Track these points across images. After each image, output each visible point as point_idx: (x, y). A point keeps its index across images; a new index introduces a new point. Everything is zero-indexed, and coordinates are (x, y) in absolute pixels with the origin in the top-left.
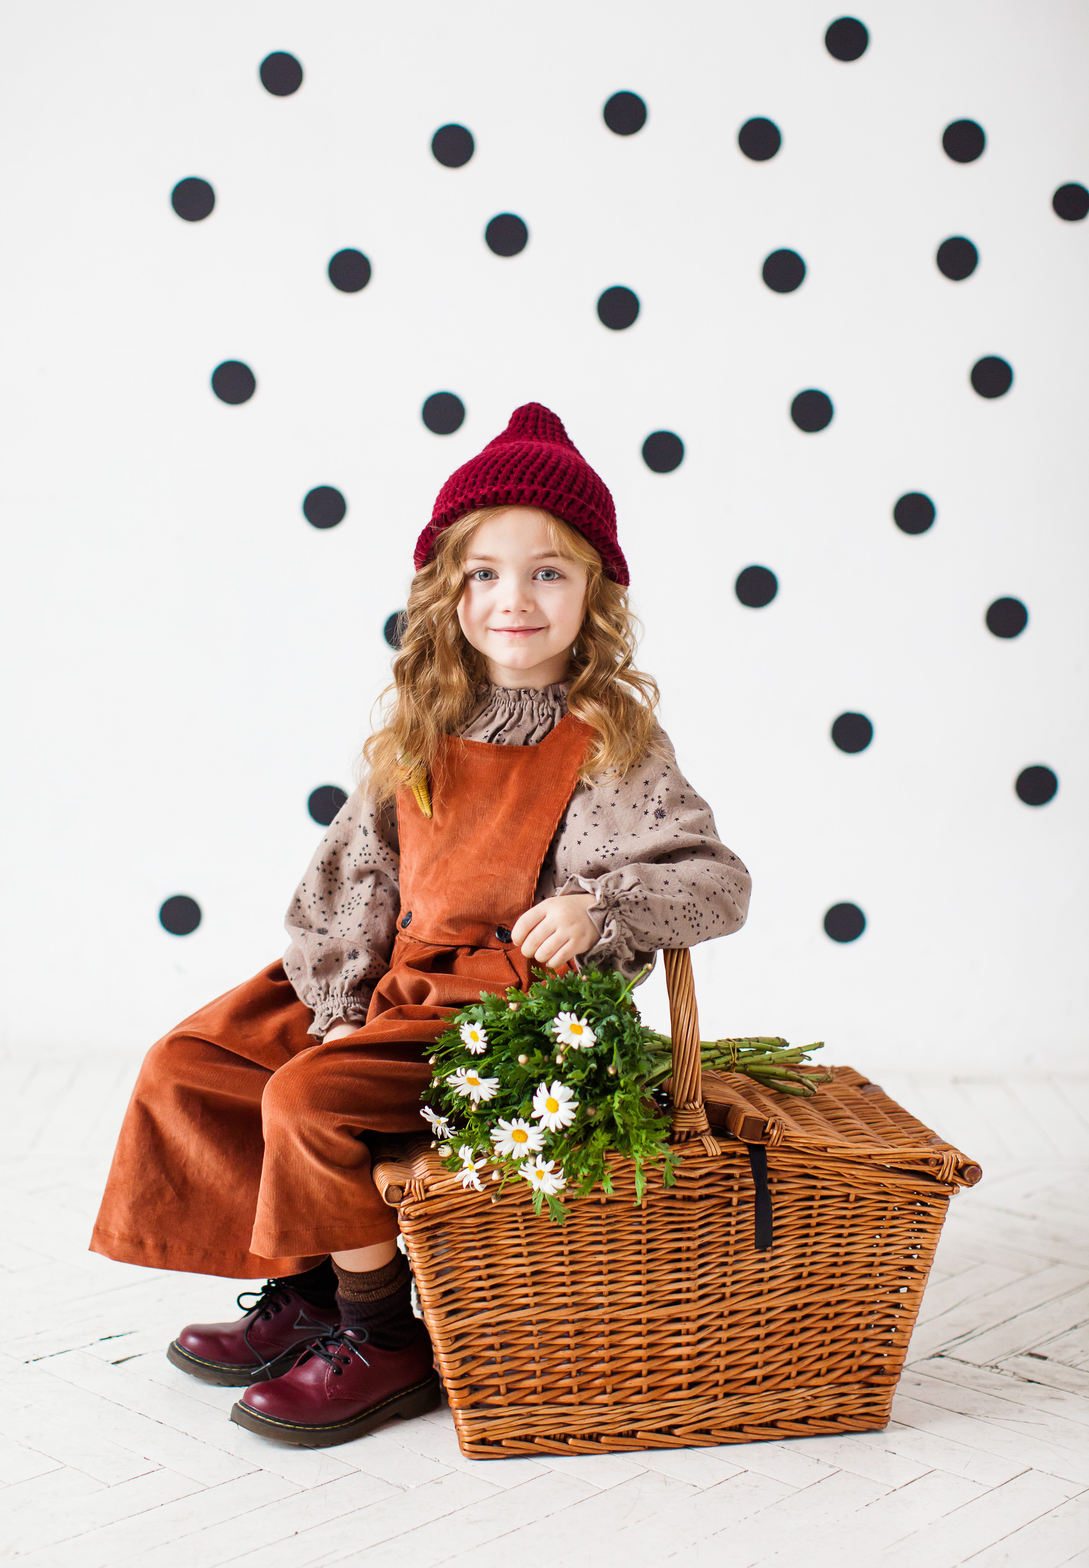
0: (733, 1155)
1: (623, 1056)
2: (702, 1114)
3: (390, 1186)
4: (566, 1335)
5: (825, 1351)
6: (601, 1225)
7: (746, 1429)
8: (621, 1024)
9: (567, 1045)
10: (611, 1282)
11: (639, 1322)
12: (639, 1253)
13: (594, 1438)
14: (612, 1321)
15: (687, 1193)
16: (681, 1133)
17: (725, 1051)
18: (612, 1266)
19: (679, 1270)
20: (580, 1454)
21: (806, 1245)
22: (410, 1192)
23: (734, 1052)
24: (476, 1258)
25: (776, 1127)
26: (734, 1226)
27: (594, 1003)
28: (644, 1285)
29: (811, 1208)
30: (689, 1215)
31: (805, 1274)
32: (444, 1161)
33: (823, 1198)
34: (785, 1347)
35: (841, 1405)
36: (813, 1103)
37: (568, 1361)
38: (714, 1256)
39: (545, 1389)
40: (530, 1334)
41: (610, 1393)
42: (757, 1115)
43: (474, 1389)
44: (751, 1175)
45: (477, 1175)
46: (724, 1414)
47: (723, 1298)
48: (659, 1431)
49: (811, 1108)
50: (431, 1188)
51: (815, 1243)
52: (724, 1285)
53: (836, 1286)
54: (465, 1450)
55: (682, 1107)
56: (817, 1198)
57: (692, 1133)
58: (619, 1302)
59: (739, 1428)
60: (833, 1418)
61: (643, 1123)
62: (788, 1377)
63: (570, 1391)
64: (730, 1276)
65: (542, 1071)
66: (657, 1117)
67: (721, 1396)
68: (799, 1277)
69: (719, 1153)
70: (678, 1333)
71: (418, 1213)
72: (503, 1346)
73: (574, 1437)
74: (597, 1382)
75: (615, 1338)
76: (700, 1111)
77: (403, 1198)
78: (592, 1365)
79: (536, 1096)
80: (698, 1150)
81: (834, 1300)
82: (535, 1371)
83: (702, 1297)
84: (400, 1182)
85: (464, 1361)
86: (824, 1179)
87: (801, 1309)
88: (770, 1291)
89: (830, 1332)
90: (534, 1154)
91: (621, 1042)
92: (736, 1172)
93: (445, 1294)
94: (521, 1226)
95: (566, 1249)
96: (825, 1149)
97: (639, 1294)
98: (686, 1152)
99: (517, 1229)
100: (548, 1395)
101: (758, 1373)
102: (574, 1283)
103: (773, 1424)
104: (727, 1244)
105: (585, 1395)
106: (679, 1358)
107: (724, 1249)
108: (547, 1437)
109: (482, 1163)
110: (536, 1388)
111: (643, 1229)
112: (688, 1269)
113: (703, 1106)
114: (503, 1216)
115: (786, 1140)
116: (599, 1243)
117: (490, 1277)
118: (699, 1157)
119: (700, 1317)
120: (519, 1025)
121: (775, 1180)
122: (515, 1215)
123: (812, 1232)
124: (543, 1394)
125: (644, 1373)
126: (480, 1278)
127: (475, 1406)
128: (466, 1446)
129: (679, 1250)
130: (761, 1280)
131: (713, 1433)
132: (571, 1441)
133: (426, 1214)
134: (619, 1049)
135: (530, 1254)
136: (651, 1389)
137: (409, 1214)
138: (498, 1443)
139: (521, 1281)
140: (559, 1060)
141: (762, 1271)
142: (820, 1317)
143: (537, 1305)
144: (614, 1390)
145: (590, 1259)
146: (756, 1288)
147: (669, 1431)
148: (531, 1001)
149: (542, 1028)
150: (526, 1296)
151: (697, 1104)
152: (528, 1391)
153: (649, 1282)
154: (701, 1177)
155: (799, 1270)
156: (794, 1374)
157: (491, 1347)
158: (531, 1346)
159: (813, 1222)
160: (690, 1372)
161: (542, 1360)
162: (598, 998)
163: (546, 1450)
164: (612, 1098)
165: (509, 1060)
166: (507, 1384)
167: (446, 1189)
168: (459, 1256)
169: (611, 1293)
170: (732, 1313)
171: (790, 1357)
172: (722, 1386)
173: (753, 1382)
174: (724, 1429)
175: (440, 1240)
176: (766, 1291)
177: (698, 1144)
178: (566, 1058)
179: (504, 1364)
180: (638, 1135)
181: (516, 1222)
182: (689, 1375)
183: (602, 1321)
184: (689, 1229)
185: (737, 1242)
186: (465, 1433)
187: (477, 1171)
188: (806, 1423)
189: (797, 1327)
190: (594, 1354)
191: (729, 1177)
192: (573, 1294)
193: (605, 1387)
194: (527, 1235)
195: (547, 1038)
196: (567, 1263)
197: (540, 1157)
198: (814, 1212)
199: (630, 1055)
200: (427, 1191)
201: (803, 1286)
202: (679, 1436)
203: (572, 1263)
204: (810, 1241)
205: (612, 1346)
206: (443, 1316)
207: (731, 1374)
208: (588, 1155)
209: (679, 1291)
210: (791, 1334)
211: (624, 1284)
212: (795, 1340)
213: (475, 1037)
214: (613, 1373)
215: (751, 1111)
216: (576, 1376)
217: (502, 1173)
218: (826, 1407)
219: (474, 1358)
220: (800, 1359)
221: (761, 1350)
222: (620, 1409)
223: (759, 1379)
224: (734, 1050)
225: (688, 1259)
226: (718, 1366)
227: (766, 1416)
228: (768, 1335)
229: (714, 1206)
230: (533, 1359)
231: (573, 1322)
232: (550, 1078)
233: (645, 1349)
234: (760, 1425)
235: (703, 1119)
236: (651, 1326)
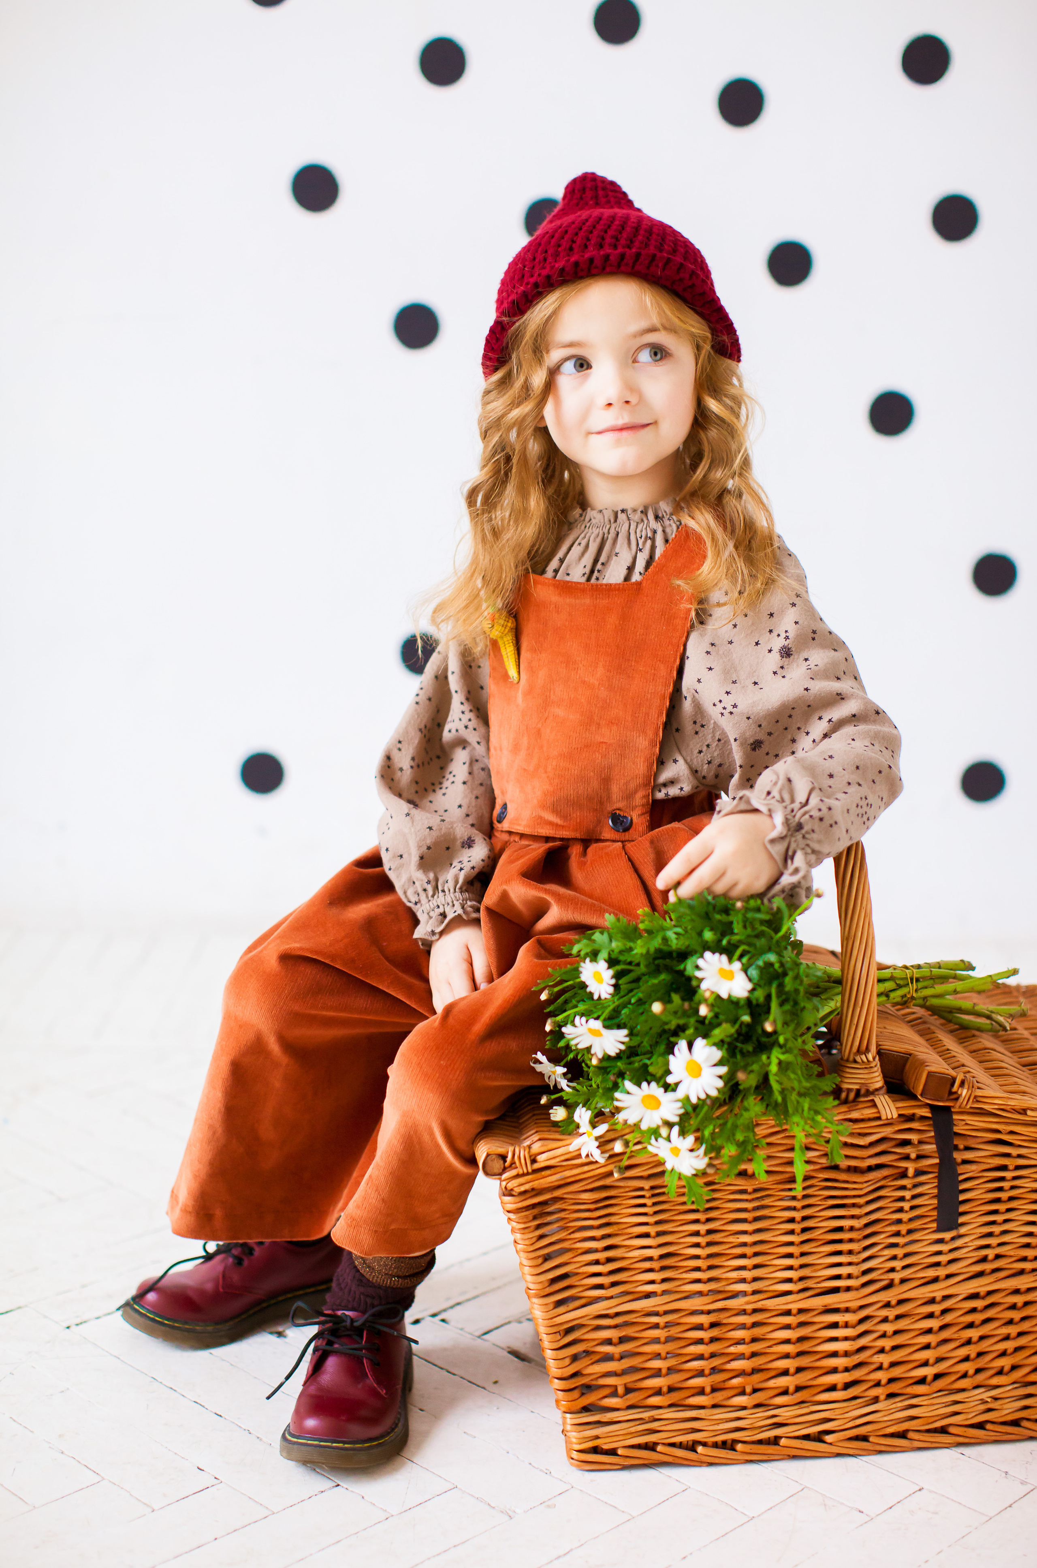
0: (911, 1118)
1: (781, 1004)
2: (876, 1069)
3: (488, 1155)
4: (699, 1327)
5: (1009, 1345)
6: (747, 1200)
7: (911, 1435)
8: (782, 965)
9: (713, 992)
10: (756, 1267)
11: (788, 1313)
12: (792, 1232)
13: (729, 1446)
14: (755, 1311)
15: (853, 1163)
16: (849, 1090)
17: (901, 982)
18: (757, 1249)
19: (839, 1253)
20: (711, 1464)
21: (993, 1223)
22: (513, 1163)
23: (912, 983)
24: (593, 1239)
25: (966, 1086)
26: (908, 1200)
27: (748, 936)
28: (796, 1270)
29: (1002, 1179)
30: (855, 1189)
31: (991, 1257)
32: (556, 1124)
33: (1018, 1168)
34: (962, 1341)
35: (1026, 1408)
36: (1003, 1041)
37: (701, 1357)
38: (883, 1236)
39: (671, 1389)
40: (656, 1326)
41: (750, 1394)
42: (943, 1071)
43: (588, 1388)
44: (933, 1140)
45: (597, 1144)
46: (886, 1419)
47: (890, 1285)
48: (806, 1437)
49: (1002, 1050)
50: (539, 1158)
51: (1006, 1221)
52: (892, 1270)
53: (1027, 1270)
54: (572, 1459)
55: (851, 1059)
56: (1011, 1167)
57: (863, 1092)
58: (765, 1289)
59: (903, 1435)
60: (1016, 1423)
61: (805, 1088)
62: (965, 1375)
63: (701, 1392)
64: (901, 1259)
65: (681, 1022)
66: (821, 1075)
67: (882, 1397)
68: (984, 1259)
69: (895, 1116)
70: (835, 1325)
71: (522, 1189)
72: (622, 1340)
73: (705, 1444)
74: (736, 1381)
75: (758, 1332)
76: (873, 1065)
77: (505, 1170)
78: (729, 1362)
79: (674, 1054)
80: (869, 1112)
81: (1023, 1287)
82: (660, 1369)
83: (864, 1285)
84: (501, 1150)
85: (575, 1358)
86: (1020, 1146)
87: (983, 1298)
88: (948, 1276)
89: (1016, 1324)
90: (670, 1125)
91: (781, 986)
92: (914, 1137)
93: (553, 1281)
94: (649, 1202)
95: (702, 1228)
96: (1024, 1111)
97: (789, 1280)
98: (855, 1115)
99: (643, 1205)
100: (675, 1397)
101: (928, 1372)
102: (710, 1268)
103: (943, 1430)
104: (899, 1221)
105: (718, 1397)
106: (834, 1354)
107: (894, 1228)
108: (673, 1445)
109: (602, 1129)
110: (660, 1388)
111: (798, 1204)
112: (850, 1252)
113: (877, 1058)
114: (627, 1189)
115: (978, 1101)
116: (744, 1221)
117: (609, 1260)
118: (870, 1120)
119: (862, 1307)
120: (655, 959)
121: (961, 1147)
122: (642, 1189)
123: (1002, 1207)
124: (669, 1395)
125: (792, 1370)
126: (597, 1262)
127: (586, 1409)
128: (575, 1455)
129: (840, 1229)
130: (937, 1264)
131: (871, 1439)
132: (700, 1449)
133: (533, 1189)
134: (778, 996)
135: (659, 1234)
136: (798, 1389)
137: (512, 1190)
138: (613, 1452)
139: (647, 1265)
140: (703, 1011)
141: (939, 1253)
142: (1006, 1306)
143: (664, 1292)
144: (755, 1391)
145: (731, 1239)
146: (931, 1273)
147: (818, 1438)
148: (668, 929)
149: (682, 967)
150: (652, 1282)
151: (870, 1057)
152: (650, 1392)
153: (802, 1266)
154: (872, 1144)
155: (984, 1252)
156: (971, 1372)
157: (609, 1342)
158: (656, 1341)
159: (1004, 1195)
160: (847, 1370)
161: (668, 1356)
162: (753, 928)
163: (670, 1459)
164: (769, 1058)
165: (640, 1002)
166: (625, 1384)
167: (558, 1160)
168: (573, 1236)
169: (755, 1279)
170: (901, 1302)
171: (968, 1353)
172: (884, 1386)
173: (922, 1381)
174: (885, 1436)
175: (549, 1219)
176: (944, 1277)
177: (869, 1104)
178: (711, 1006)
179: (623, 1361)
180: (798, 1102)
181: (643, 1197)
182: (846, 1374)
183: (744, 1312)
184: (854, 1205)
185: (911, 1220)
186: (574, 1440)
187: (597, 1139)
188: (984, 1429)
189: (978, 1318)
190: (732, 1349)
191: (906, 1143)
192: (710, 1280)
193: (744, 1387)
194: (656, 1213)
195: (689, 979)
196: (703, 1244)
197: (676, 1129)
198: (1006, 1185)
199: (792, 1003)
200: (534, 1161)
201: (988, 1271)
202: (831, 1444)
203: (709, 1244)
204: (999, 1218)
205: (754, 1340)
206: (551, 1306)
207: (897, 1372)
208: (735, 1127)
209: (838, 1277)
210: (971, 1325)
211: (771, 1269)
212: (974, 1333)
213: (598, 977)
214: (755, 1371)
215: (936, 1064)
216: (710, 1374)
217: (627, 1144)
218: (1008, 1409)
219: (587, 1353)
220: (980, 1354)
221: (933, 1344)
222: (761, 1413)
223: (929, 1378)
224: (912, 979)
225: (851, 1240)
226: (882, 1364)
227: (936, 1421)
228: (943, 1328)
229: (885, 1178)
230: (657, 1356)
231: (709, 1312)
232: (690, 1031)
233: (794, 1344)
234: (928, 1431)
235: (877, 1074)
236: (803, 1318)
